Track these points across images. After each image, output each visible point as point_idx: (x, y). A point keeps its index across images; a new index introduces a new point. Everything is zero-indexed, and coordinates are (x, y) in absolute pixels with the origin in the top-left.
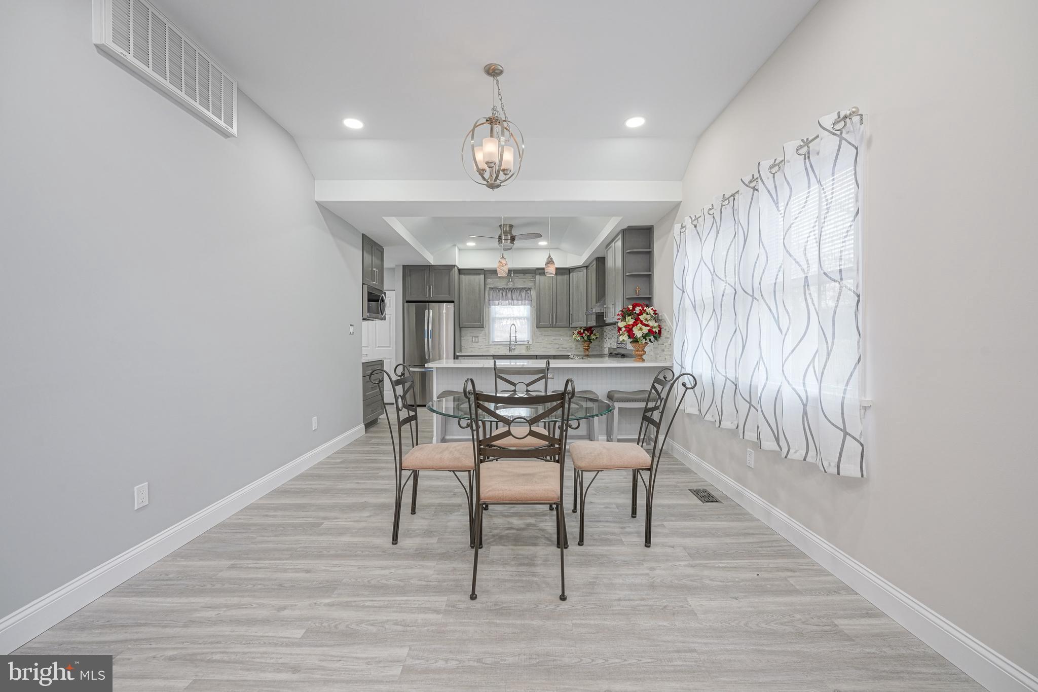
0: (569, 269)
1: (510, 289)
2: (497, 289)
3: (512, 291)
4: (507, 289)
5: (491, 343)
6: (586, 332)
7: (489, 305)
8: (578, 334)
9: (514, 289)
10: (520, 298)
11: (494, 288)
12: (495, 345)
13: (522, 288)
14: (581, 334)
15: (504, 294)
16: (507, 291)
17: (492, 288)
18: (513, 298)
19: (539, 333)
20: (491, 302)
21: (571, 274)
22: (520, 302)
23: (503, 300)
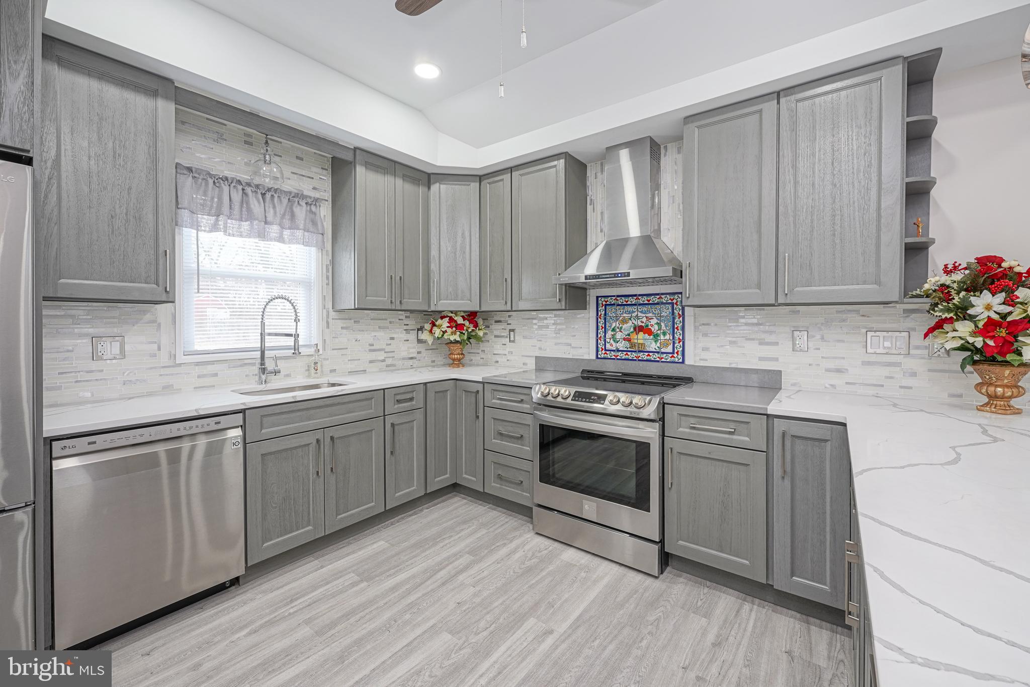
0: (429, 175)
1: (257, 186)
2: (211, 176)
3: (263, 195)
4: (249, 185)
5: (181, 359)
6: (467, 323)
7: (176, 225)
8: (451, 327)
9: (269, 190)
10: (287, 222)
11: (199, 171)
12: (198, 364)
13: (296, 195)
14: (460, 327)
15: (237, 197)
16: (249, 190)
17: (190, 169)
18: (270, 217)
19: (340, 323)
20: (185, 214)
21: (435, 187)
22: (286, 233)
23: (230, 217)
